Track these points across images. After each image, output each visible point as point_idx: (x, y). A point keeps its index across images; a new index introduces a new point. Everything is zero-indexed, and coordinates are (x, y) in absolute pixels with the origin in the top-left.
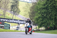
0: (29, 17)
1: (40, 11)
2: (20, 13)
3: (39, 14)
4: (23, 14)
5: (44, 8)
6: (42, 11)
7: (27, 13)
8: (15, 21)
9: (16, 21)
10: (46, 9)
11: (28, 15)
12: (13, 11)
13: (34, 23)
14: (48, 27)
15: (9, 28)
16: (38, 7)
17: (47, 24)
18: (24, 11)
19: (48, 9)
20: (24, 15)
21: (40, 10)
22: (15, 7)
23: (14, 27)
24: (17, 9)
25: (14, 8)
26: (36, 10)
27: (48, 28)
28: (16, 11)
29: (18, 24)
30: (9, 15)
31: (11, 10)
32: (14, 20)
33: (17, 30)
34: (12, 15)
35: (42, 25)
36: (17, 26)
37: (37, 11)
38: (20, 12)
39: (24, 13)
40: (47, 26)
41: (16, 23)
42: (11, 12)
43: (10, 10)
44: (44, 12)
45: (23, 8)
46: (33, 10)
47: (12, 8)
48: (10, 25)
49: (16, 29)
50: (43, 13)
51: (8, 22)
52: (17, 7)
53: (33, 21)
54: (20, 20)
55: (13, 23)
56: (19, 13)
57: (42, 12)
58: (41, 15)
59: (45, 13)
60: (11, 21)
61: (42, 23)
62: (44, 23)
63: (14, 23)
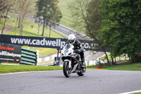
0: (85, 29)
1: (113, 14)
2: (62, 19)
3: (113, 21)
4: (68, 23)
5: (124, 5)
6: (120, 12)
7: (80, 19)
8: (49, 43)
9: (53, 43)
10: (131, 6)
11: (84, 24)
12: (42, 17)
13: (100, 44)
14: (136, 53)
15: (35, 60)
16: (108, 2)
17: (135, 46)
18: (73, 16)
19: (136, 6)
20: (73, 26)
21: (114, 11)
22: (49, 6)
23: (47, 59)
24: (54, 9)
25: (44, 8)
26: (105, 11)
27: (136, 56)
28: (50, 17)
29: (58, 50)
30: (32, 27)
31: (39, 15)
32: (47, 39)
33: (55, 65)
34: (41, 27)
35: (122, 49)
36: (56, 56)
37: (107, 13)
38: (61, 17)
39: (71, 19)
40: (134, 52)
41: (51, 47)
42: (38, 20)
43: (35, 13)
44: (124, 14)
45: (70, 7)
46: (97, 12)
47: (40, 9)
48: (35, 53)
49: (52, 63)
50: (122, 18)
51: (32, 46)
52: (53, 4)
53: (96, 40)
54: (62, 40)
55: (45, 46)
56: (58, 21)
57: (120, 15)
58: (116, 22)
59: (127, 16)
60: (39, 42)
61: (121, 45)
62: (127, 44)
63: (48, 47)
